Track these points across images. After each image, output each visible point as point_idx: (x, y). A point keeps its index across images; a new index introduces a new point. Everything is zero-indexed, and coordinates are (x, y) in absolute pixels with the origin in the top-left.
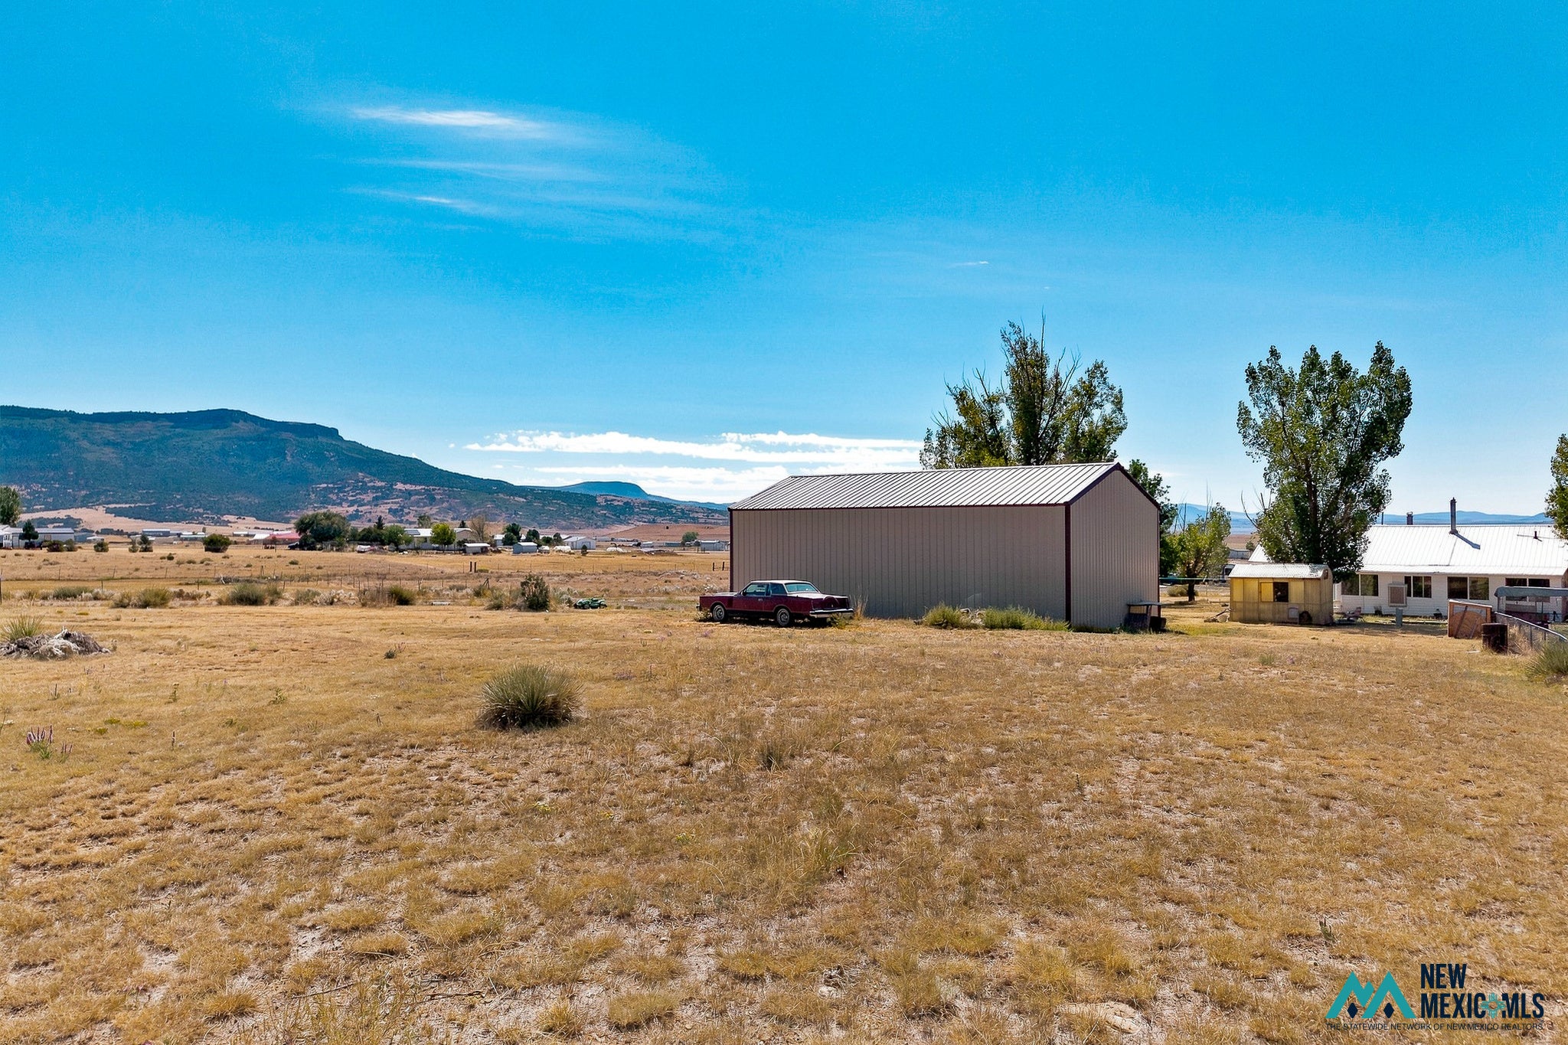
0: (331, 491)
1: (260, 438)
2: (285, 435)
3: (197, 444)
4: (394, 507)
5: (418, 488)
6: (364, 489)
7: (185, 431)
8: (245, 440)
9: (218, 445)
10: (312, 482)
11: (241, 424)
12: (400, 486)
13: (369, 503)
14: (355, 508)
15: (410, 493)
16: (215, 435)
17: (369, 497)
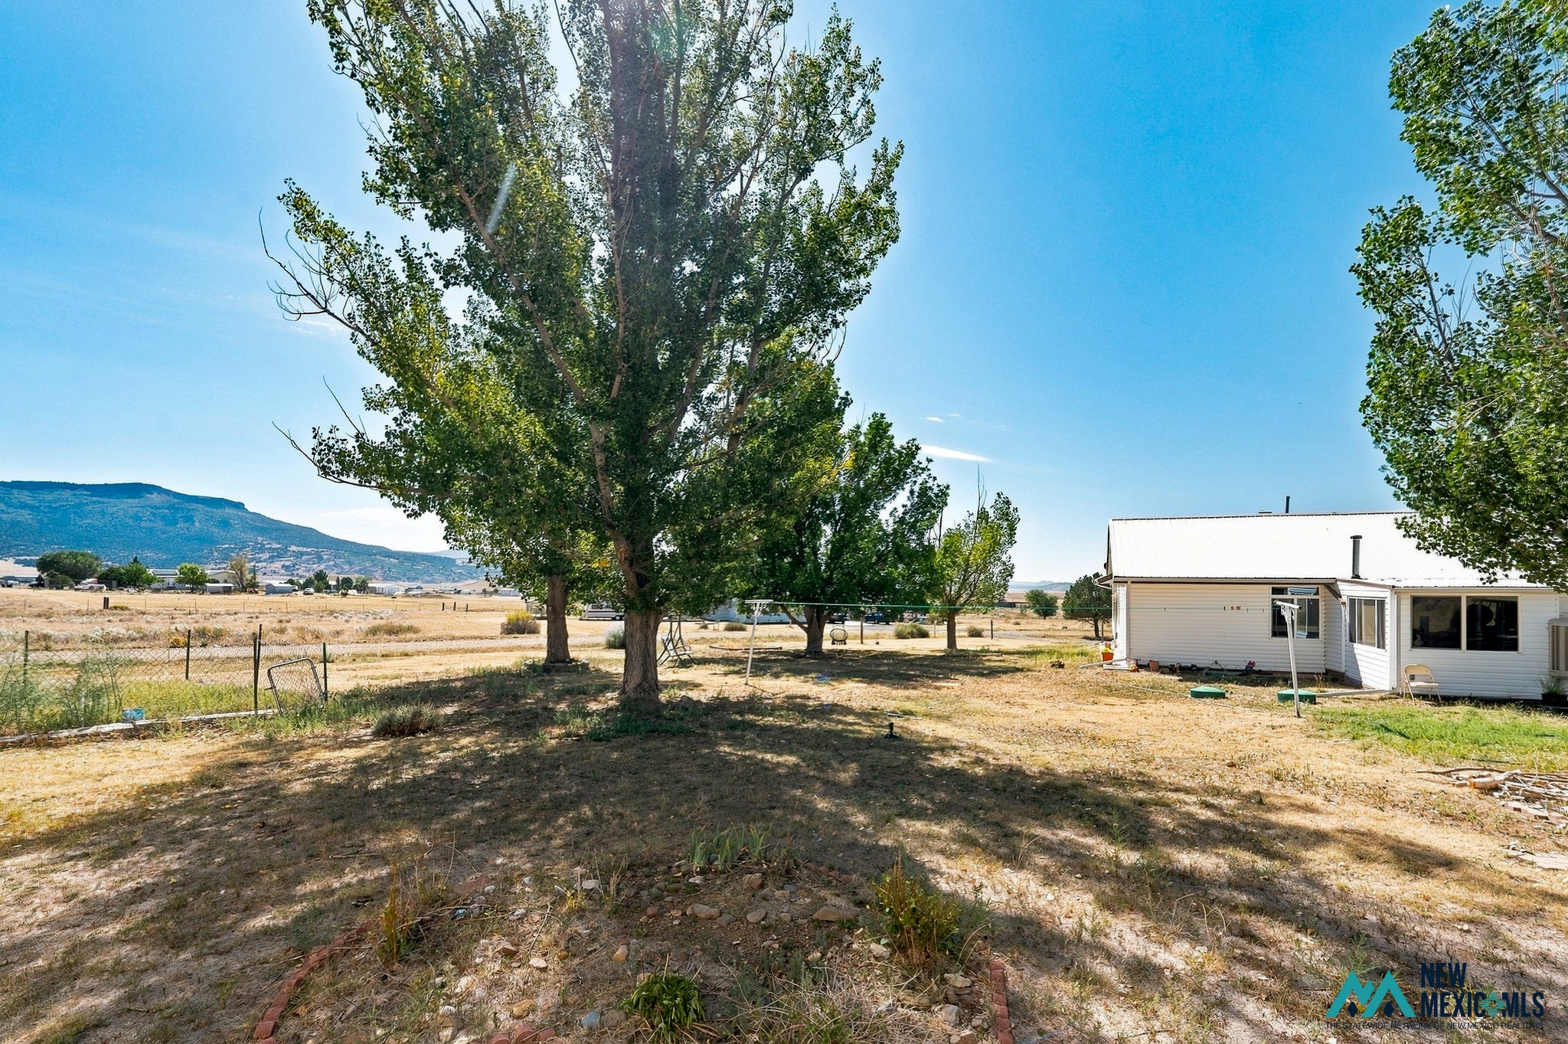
0: (233, 550)
1: (171, 507)
2: (194, 506)
3: (111, 510)
4: (287, 563)
5: (309, 550)
6: (262, 550)
7: (99, 499)
8: (156, 508)
9: (131, 512)
10: (217, 543)
11: (155, 496)
12: (293, 548)
13: (265, 561)
14: (252, 564)
15: (302, 554)
16: (129, 504)
17: (266, 555)
